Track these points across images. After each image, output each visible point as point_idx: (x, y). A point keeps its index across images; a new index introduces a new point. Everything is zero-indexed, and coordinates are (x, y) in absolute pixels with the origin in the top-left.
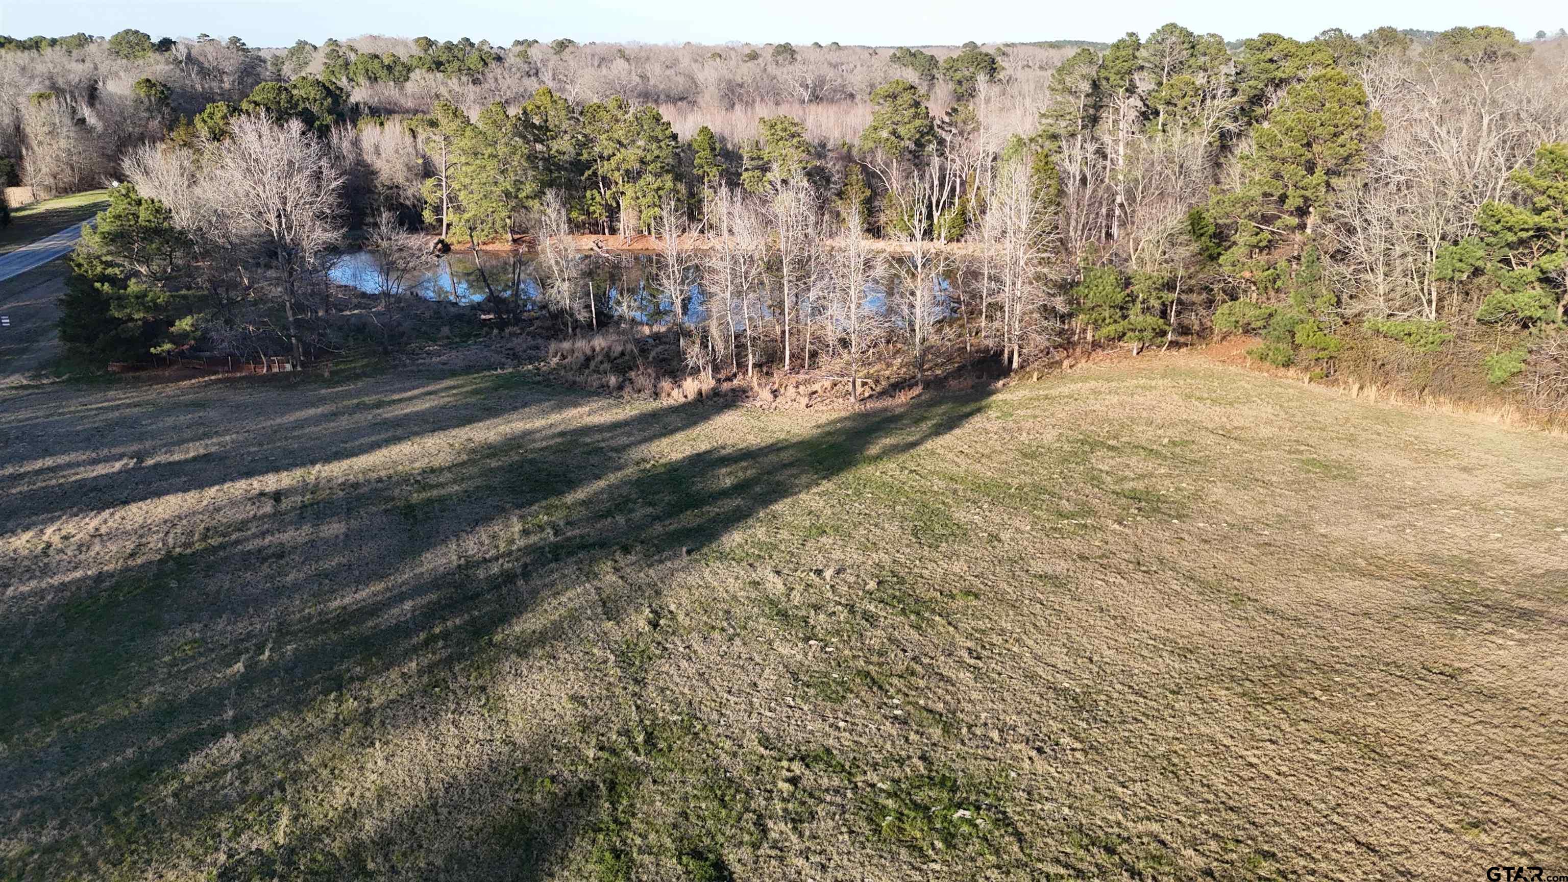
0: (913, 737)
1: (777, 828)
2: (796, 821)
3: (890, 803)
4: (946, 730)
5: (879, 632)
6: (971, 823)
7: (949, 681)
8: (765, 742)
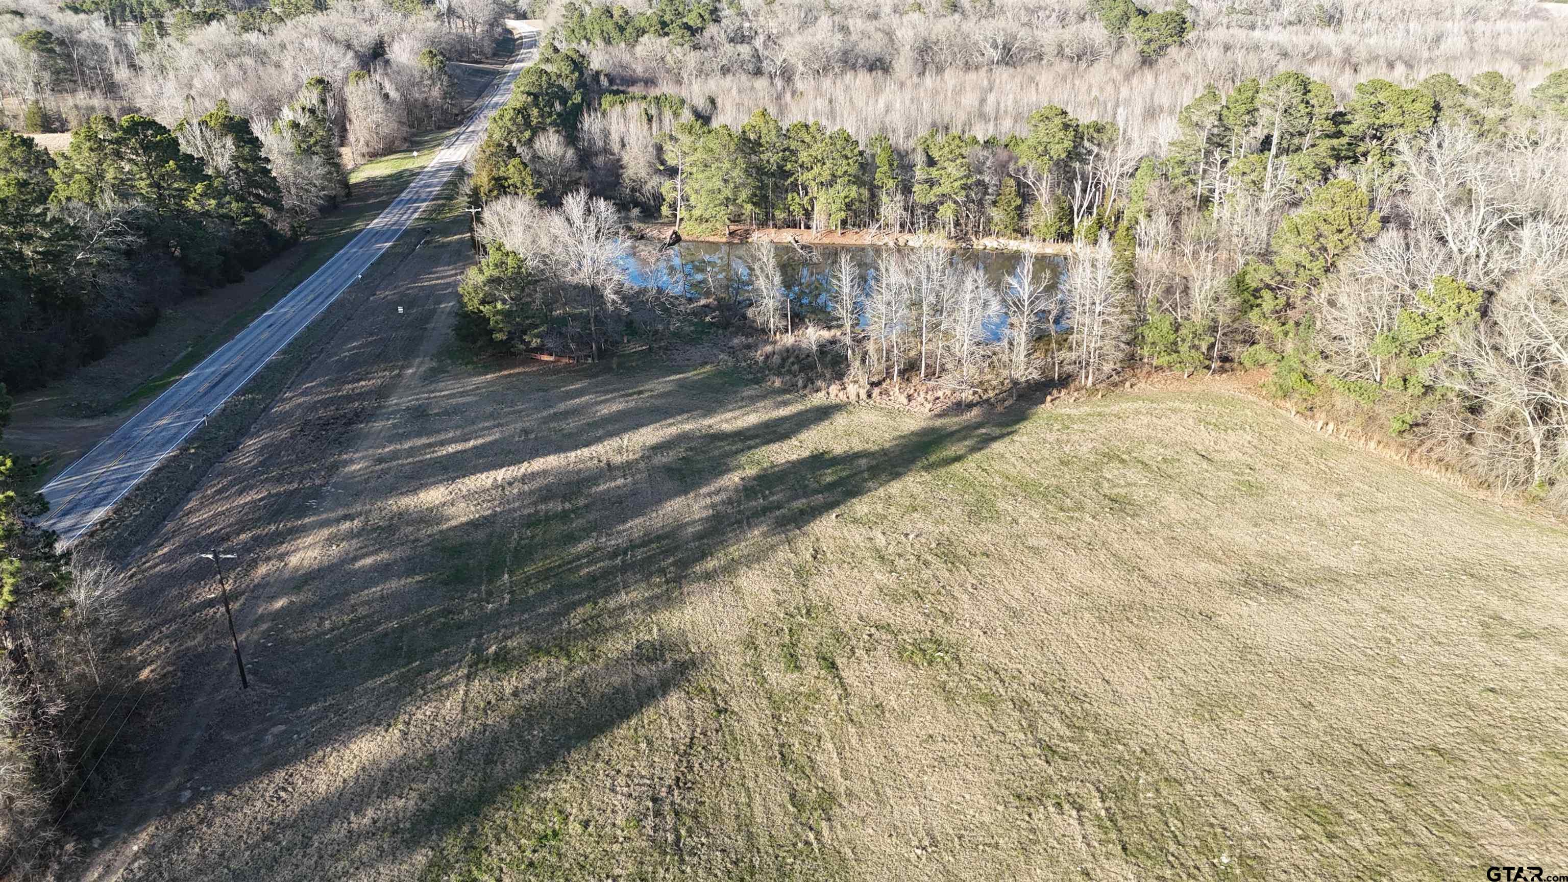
0: (930, 622)
1: (859, 652)
2: (868, 651)
3: (910, 648)
4: (946, 621)
5: (929, 572)
6: (942, 658)
7: (957, 599)
8: (861, 618)
